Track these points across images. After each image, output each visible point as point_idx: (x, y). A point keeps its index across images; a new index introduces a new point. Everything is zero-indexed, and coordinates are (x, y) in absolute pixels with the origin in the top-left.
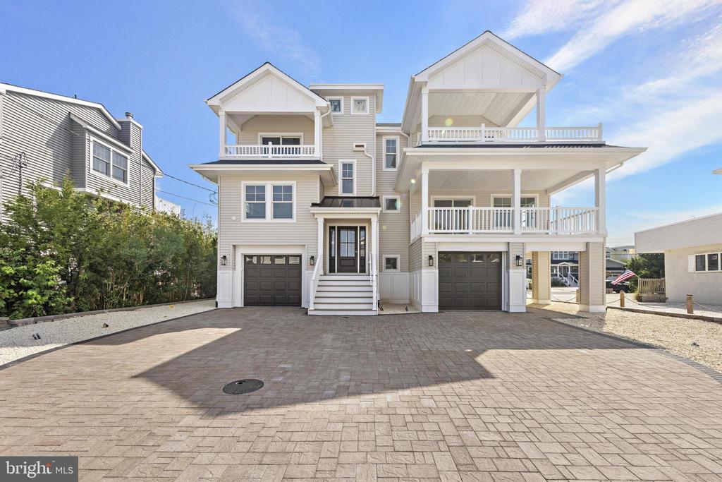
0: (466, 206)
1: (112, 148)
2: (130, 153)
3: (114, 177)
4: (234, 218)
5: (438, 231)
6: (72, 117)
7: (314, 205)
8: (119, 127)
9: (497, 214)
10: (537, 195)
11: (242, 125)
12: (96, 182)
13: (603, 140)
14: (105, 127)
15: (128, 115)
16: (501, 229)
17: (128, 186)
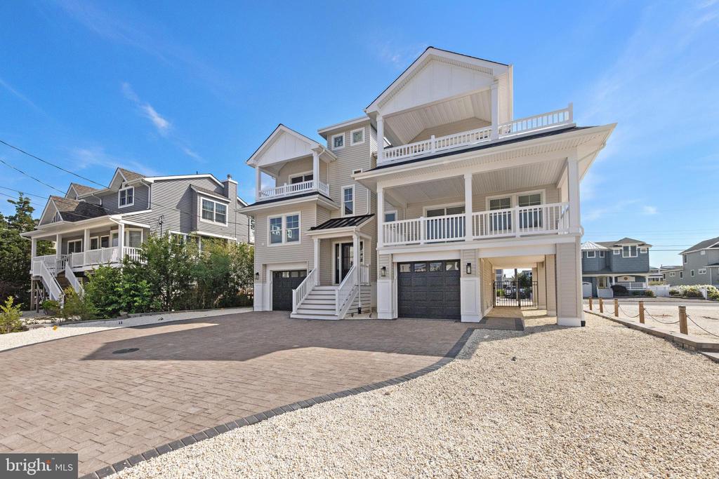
0: (461, 213)
1: (215, 202)
2: (228, 203)
3: (216, 221)
4: (263, 244)
5: (430, 241)
6: (192, 187)
7: (313, 229)
8: (223, 186)
9: (495, 217)
10: (544, 190)
11: (279, 172)
12: (205, 227)
13: (573, 122)
14: (213, 188)
15: (229, 176)
16: (501, 233)
17: (227, 225)
